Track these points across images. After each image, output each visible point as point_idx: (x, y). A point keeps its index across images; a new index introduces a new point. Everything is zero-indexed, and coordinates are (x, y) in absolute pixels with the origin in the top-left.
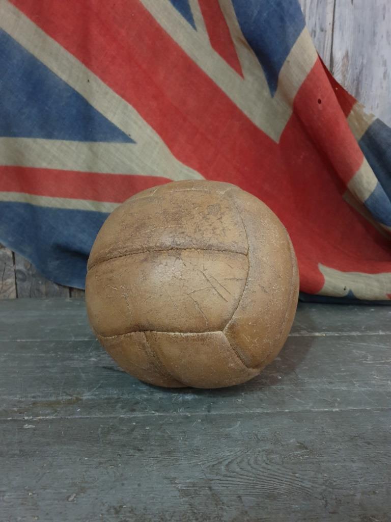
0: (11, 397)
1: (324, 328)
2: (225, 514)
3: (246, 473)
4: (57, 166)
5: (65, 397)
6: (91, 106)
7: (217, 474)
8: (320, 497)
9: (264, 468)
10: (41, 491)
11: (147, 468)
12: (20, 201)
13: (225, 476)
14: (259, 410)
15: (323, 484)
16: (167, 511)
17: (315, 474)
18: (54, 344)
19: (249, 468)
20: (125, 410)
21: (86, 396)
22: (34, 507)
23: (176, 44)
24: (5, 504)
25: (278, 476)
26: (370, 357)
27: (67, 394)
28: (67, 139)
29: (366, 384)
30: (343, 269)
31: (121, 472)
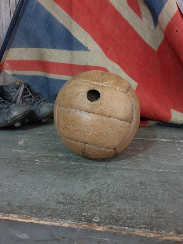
0: (32, 153)
1: (167, 138)
2: (102, 200)
3: (114, 189)
4: (57, 61)
5: (52, 155)
6: (72, 34)
7: (103, 188)
8: (141, 200)
9: (122, 188)
10: (38, 185)
11: (77, 182)
12: (42, 75)
13: (106, 189)
14: (127, 167)
15: (144, 196)
16: (81, 197)
17: (142, 192)
18: (52, 135)
19: (116, 187)
20: (74, 161)
21: (60, 155)
22: (35, 189)
23: (112, 4)
24: (26, 187)
25: (127, 191)
27: (53, 154)
28: (62, 49)
29: (178, 162)
31: (67, 182)
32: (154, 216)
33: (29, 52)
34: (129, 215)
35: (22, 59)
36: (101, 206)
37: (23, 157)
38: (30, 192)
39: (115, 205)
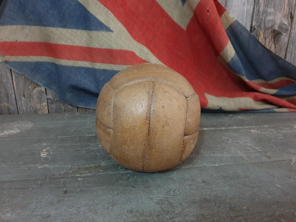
0: (67, 166)
1: (208, 126)
2: (176, 210)
3: (182, 194)
7: (170, 195)
8: (213, 201)
9: (189, 192)
10: (96, 206)
11: (139, 194)
12: (48, 61)
13: (174, 196)
15: (214, 196)
16: (152, 211)
17: (210, 193)
18: (78, 138)
19: (183, 192)
20: (123, 169)
21: (103, 164)
22: (95, 212)
24: (82, 212)
25: (195, 195)
26: (230, 140)
27: (93, 164)
29: (229, 153)
30: (217, 95)
31: (128, 197)
32: (232, 215)
33: (27, 31)
34: (210, 220)
35: (16, 41)
36: (178, 217)
37: (57, 173)
38: (91, 217)
39: (191, 213)
